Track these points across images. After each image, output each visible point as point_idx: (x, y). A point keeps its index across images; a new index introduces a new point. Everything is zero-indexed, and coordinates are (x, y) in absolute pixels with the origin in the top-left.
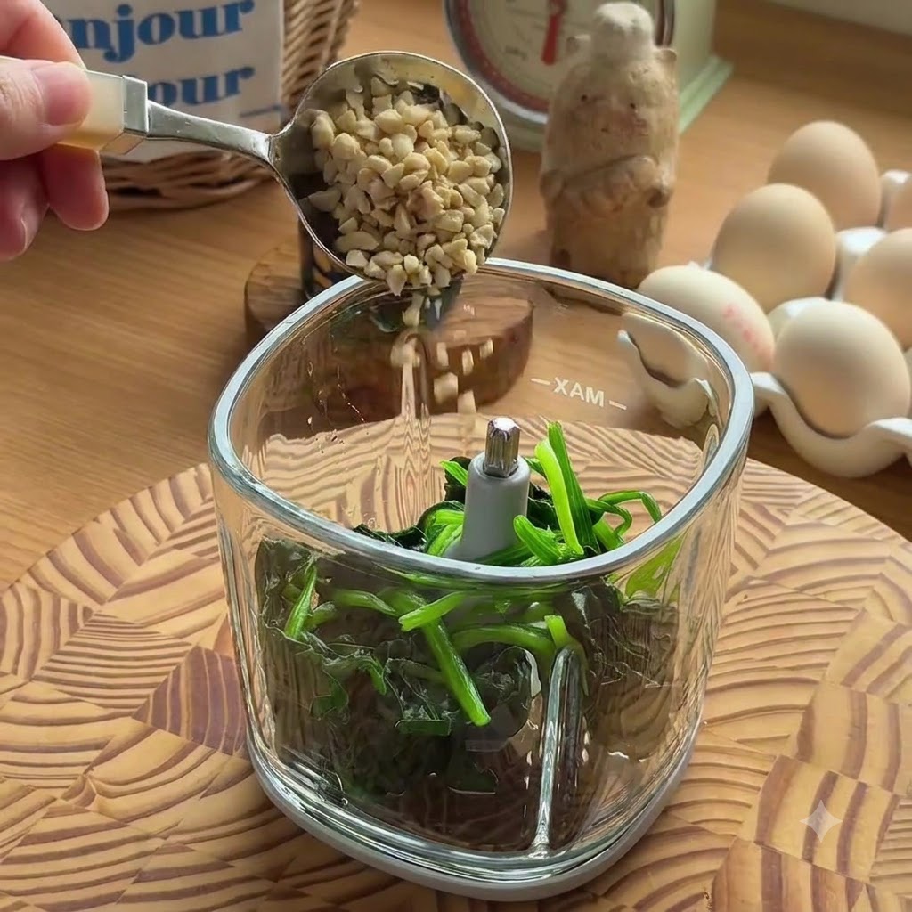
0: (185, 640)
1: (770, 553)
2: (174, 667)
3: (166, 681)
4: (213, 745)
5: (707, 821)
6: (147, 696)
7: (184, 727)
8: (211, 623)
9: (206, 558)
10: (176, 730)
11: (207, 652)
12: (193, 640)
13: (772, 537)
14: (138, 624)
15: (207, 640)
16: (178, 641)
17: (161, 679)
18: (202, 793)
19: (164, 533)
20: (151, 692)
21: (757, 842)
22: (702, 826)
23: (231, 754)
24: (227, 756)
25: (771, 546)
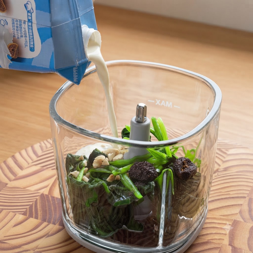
0: (39, 191)
1: (224, 162)
2: (35, 200)
3: (33, 203)
4: (49, 222)
5: (212, 239)
6: (26, 208)
7: (39, 217)
8: (46, 187)
9: (44, 168)
10: (36, 218)
11: (46, 195)
12: (41, 191)
13: (224, 158)
14: (22, 187)
15: (46, 191)
16: (36, 192)
17: (31, 203)
18: (46, 236)
19: (30, 161)
20: (28, 207)
21: (230, 245)
22: (211, 241)
23: (55, 224)
24: (54, 225)
25: (224, 160)
